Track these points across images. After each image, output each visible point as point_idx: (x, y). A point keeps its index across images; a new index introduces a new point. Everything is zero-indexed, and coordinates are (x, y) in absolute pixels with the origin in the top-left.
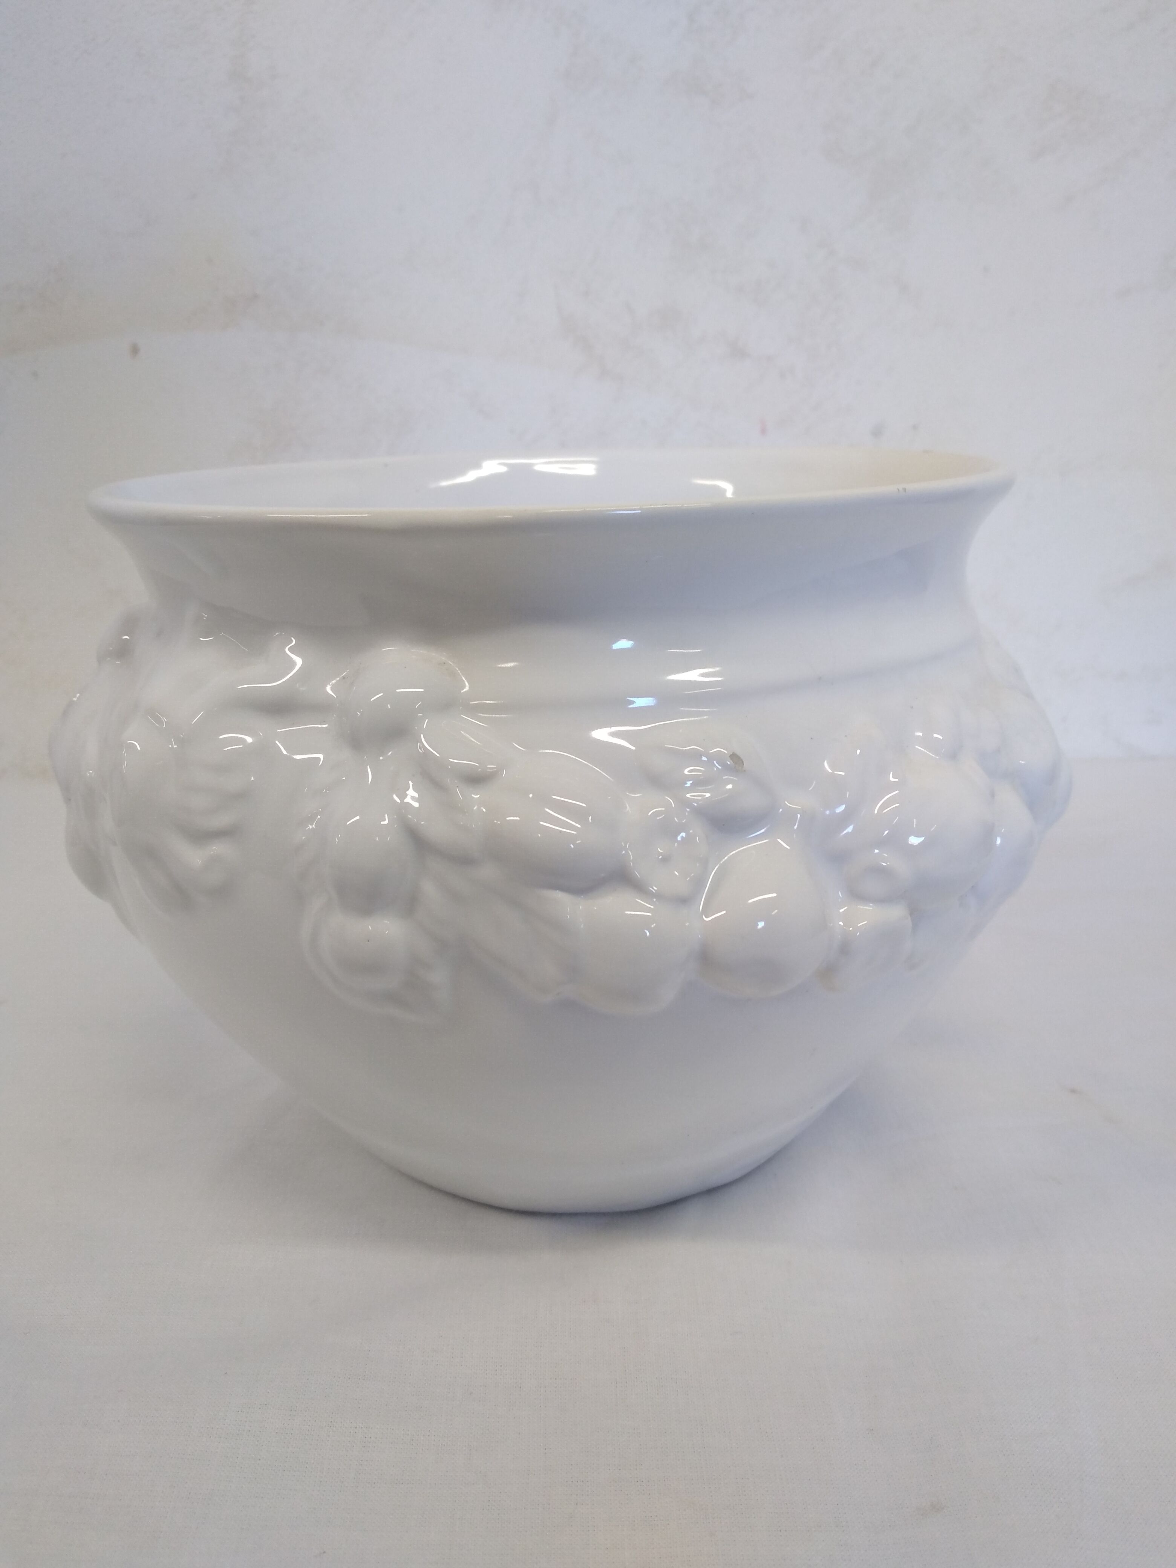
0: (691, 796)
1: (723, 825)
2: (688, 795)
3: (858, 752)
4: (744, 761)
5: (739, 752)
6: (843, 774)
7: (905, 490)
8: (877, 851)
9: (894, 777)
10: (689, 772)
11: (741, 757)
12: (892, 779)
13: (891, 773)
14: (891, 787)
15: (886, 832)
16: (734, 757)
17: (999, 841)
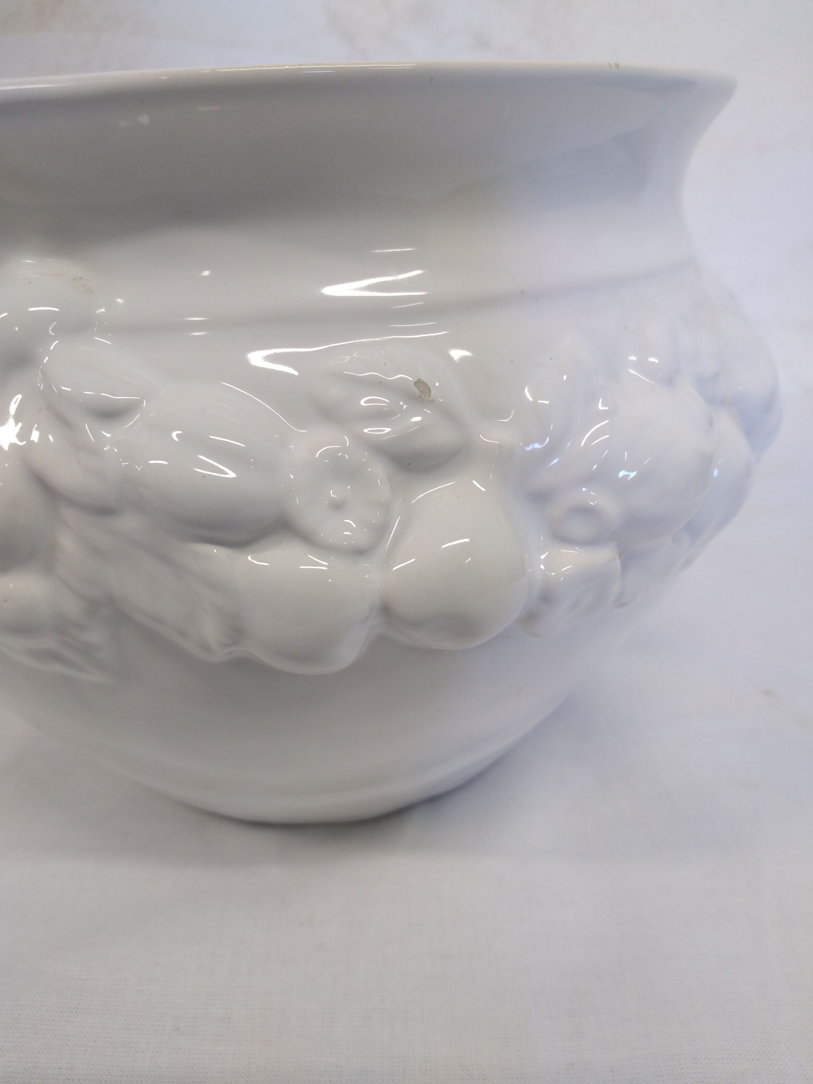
0: (368, 431)
1: (409, 464)
2: (366, 431)
3: (565, 377)
4: (431, 390)
5: (425, 379)
6: (547, 402)
7: (617, 66)
8: (584, 489)
9: (603, 405)
10: (365, 402)
11: (427, 383)
12: (601, 407)
13: (601, 400)
14: (601, 416)
15: (595, 467)
16: (419, 383)
17: (716, 473)
